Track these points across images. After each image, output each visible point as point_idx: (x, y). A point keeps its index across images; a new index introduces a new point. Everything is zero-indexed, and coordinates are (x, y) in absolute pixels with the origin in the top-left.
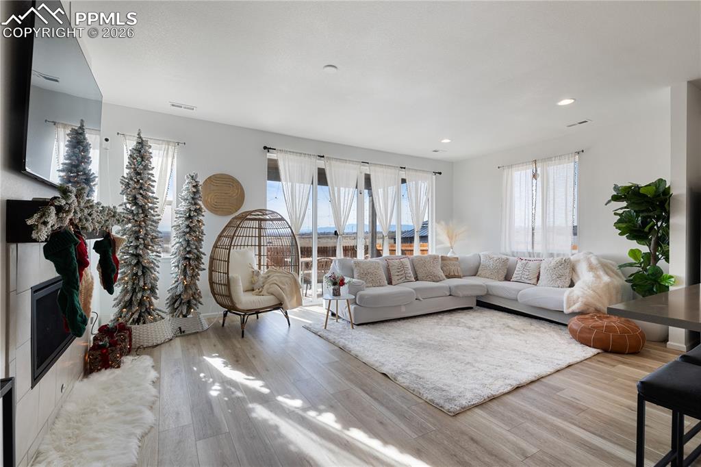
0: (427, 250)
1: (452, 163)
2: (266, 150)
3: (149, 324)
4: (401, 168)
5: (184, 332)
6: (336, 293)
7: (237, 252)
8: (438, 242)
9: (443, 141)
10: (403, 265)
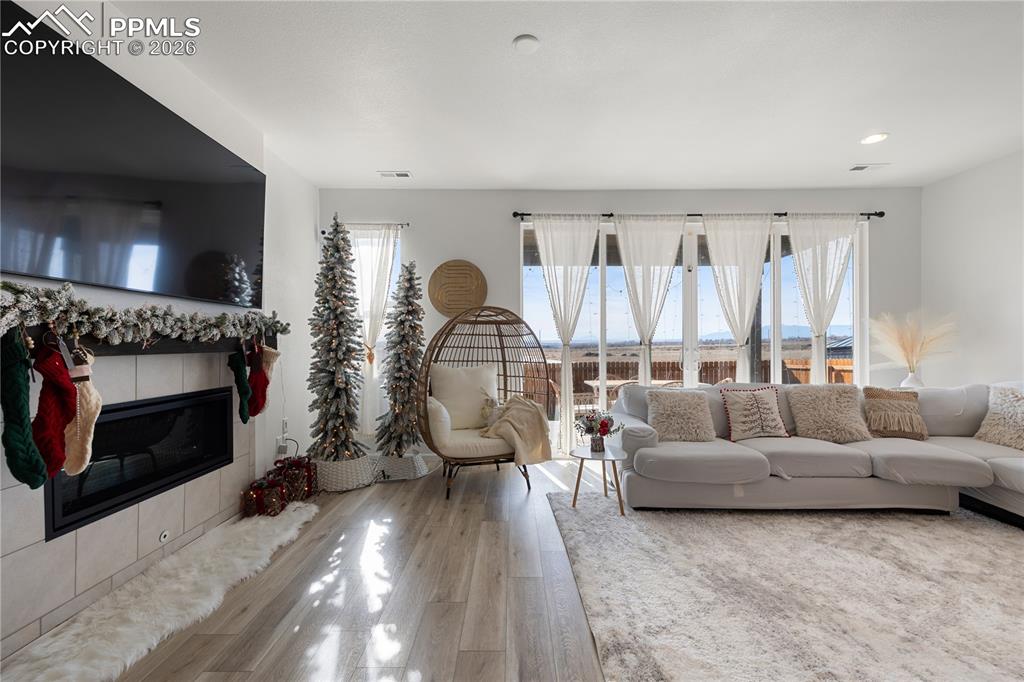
0: (851, 371)
1: (920, 189)
2: (519, 218)
3: (344, 462)
4: (780, 215)
5: (388, 477)
6: (598, 448)
7: (465, 370)
8: (876, 357)
9: (863, 142)
10: (756, 404)
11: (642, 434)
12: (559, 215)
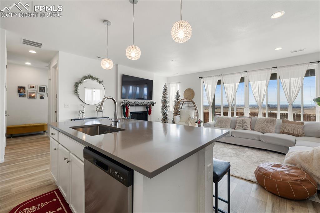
2: (201, 78)
10: (242, 121)
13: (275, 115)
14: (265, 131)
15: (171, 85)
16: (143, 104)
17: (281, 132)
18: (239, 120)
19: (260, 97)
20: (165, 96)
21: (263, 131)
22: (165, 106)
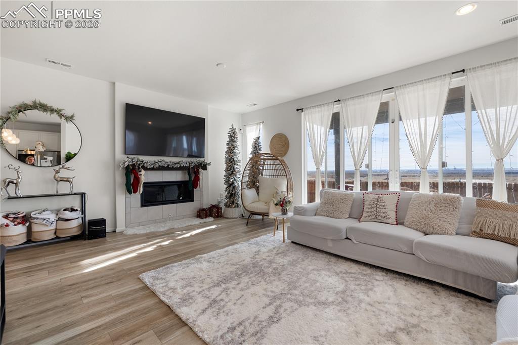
2: (300, 111)
11: (299, 209)
12: (315, 106)
13: (461, 187)
14: (431, 229)
15: (248, 129)
16: (179, 166)
17: (475, 232)
18: (369, 199)
19: (423, 146)
20: (231, 151)
21: (424, 229)
22: (231, 169)
